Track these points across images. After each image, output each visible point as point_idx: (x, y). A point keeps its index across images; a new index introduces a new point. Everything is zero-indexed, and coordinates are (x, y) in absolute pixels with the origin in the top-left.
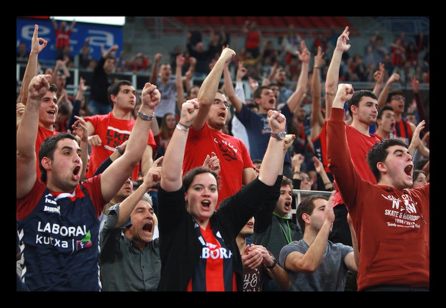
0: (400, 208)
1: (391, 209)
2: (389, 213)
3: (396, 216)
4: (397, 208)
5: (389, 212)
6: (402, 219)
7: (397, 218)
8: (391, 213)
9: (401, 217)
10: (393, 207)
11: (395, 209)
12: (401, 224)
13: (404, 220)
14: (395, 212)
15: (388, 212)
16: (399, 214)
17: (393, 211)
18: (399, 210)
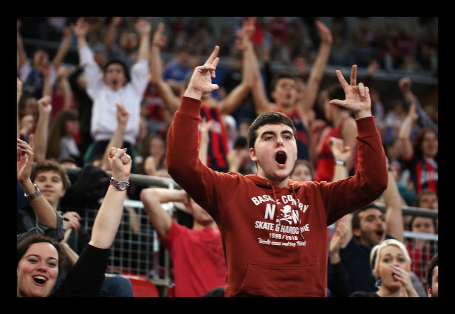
0: (275, 217)
1: (262, 219)
2: (261, 225)
3: (271, 229)
4: (272, 217)
5: (261, 223)
6: (278, 233)
7: (272, 232)
8: (263, 225)
9: (278, 231)
10: (266, 217)
11: (268, 220)
12: (278, 240)
13: (282, 234)
14: (269, 224)
15: (259, 225)
16: (274, 227)
17: (265, 223)
18: (274, 221)
